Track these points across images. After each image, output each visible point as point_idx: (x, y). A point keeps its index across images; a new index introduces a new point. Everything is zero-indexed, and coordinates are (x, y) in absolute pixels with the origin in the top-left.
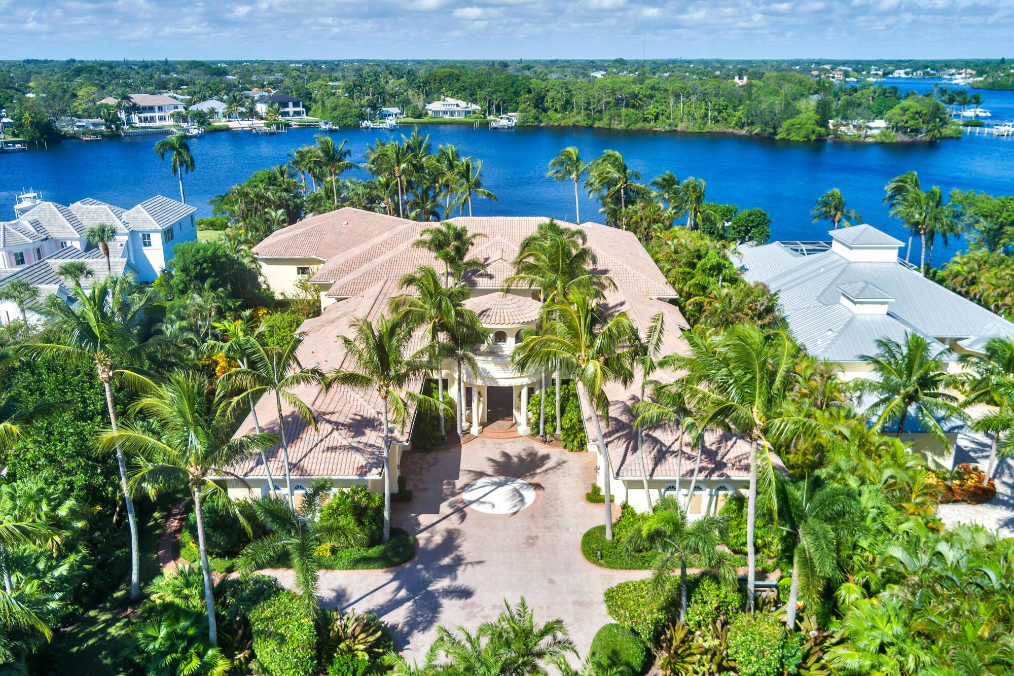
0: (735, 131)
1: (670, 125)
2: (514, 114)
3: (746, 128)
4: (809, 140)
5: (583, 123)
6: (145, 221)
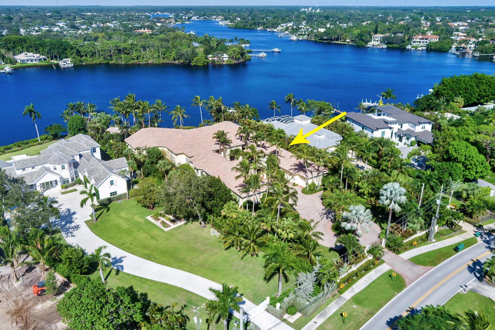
0: (173, 62)
1: (145, 61)
3: (177, 61)
4: (204, 64)
5: (104, 62)
6: (93, 144)
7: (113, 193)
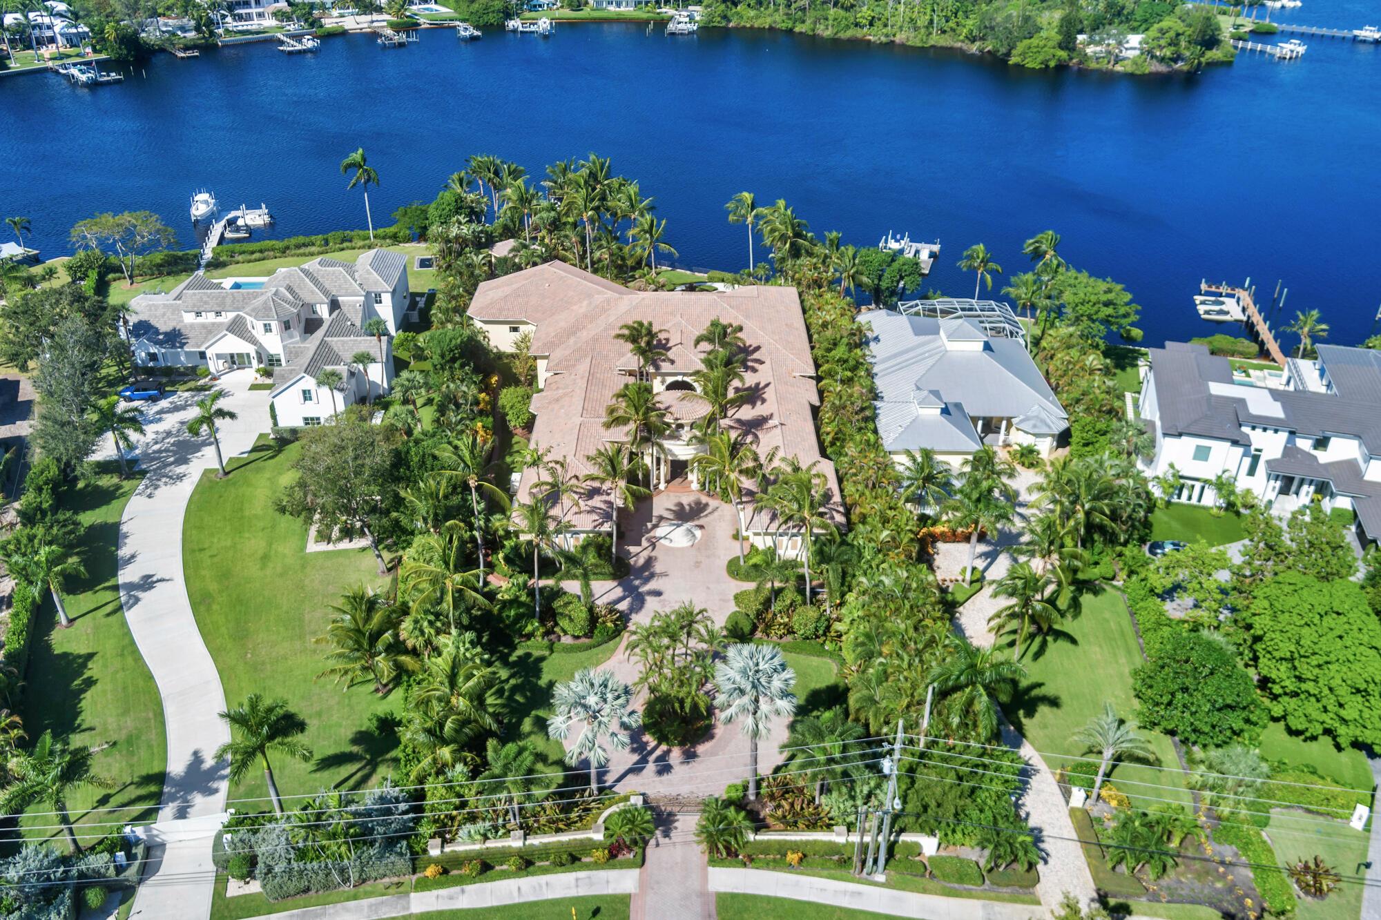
0: (965, 47)
1: (887, 36)
2: (698, 8)
3: (978, 44)
4: (1047, 66)
5: (783, 26)
6: (376, 283)
7: (312, 419)
